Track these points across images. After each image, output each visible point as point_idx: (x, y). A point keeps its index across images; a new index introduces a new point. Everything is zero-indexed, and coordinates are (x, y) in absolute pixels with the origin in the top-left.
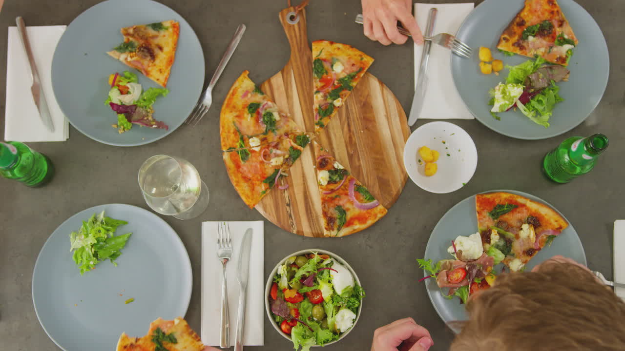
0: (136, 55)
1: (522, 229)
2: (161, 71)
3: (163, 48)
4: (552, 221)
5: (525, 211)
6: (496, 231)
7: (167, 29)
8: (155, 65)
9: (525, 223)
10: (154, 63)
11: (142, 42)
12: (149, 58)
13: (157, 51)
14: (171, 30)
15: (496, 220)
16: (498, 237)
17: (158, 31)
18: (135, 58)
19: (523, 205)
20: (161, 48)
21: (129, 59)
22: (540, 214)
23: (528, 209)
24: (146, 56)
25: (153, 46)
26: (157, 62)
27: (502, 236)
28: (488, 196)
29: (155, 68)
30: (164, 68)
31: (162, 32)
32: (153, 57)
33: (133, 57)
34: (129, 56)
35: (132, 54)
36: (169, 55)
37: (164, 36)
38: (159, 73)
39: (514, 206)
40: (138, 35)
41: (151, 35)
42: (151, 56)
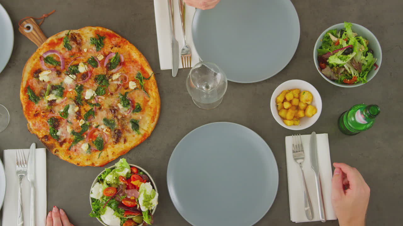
0: (110, 132)
1: (43, 81)
2: (113, 153)
3: (127, 142)
4: (34, 62)
5: (31, 81)
6: (47, 97)
7: (139, 134)
8: (113, 147)
9: (39, 79)
10: (114, 145)
11: (120, 128)
12: (114, 140)
13: (122, 140)
14: (140, 136)
15: (40, 98)
16: (51, 95)
17: (133, 131)
18: (107, 133)
19: (27, 82)
20: (125, 141)
21: (104, 131)
22: (31, 71)
23: (29, 79)
24: (114, 137)
25: (123, 135)
26: (117, 146)
27: (50, 93)
28: (24, 107)
29: (112, 148)
30: (116, 154)
31: (135, 133)
32: (117, 141)
33: (108, 131)
34: (106, 129)
35: (108, 129)
36: (125, 149)
37: (134, 136)
38: (112, 153)
39: (29, 88)
40: (122, 122)
41: (128, 129)
42: (116, 140)
